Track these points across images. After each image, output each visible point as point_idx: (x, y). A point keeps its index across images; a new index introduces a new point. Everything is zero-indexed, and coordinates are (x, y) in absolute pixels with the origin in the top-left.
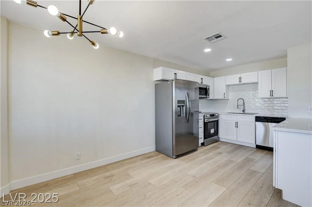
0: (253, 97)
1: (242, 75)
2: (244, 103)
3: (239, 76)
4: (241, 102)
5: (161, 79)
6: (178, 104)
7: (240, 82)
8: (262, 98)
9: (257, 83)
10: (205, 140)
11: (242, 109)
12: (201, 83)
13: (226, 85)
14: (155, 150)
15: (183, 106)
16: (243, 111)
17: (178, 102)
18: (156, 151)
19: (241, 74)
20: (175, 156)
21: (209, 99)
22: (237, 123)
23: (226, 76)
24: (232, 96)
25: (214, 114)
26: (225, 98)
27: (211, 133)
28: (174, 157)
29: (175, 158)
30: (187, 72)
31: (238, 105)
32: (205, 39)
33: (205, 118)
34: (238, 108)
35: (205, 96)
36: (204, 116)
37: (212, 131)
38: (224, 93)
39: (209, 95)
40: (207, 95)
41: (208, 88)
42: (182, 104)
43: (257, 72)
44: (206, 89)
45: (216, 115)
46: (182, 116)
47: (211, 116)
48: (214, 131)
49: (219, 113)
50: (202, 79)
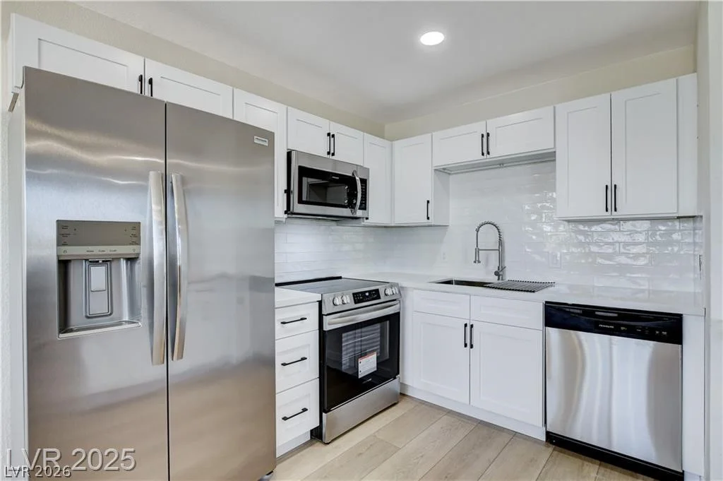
0: (534, 217)
1: (493, 125)
2: (501, 242)
3: (480, 128)
4: (489, 238)
6: (61, 244)
7: (485, 152)
8: (569, 221)
9: (547, 158)
10: (324, 415)
11: (494, 266)
12: (329, 153)
13: (435, 170)
16: (497, 274)
19: (491, 122)
21: (366, 222)
22: (469, 328)
23: (435, 134)
25: (376, 291)
26: (431, 221)
27: (360, 377)
31: (477, 251)
33: (324, 313)
34: (477, 261)
35: (346, 212)
36: (320, 303)
37: (367, 365)
38: (428, 202)
39: (364, 206)
40: (351, 205)
41: (357, 178)
42: (108, 250)
43: (552, 107)
44: (349, 181)
45: (389, 292)
46: (126, 318)
47: (359, 297)
48: (375, 365)
49: (404, 283)
50: (333, 136)
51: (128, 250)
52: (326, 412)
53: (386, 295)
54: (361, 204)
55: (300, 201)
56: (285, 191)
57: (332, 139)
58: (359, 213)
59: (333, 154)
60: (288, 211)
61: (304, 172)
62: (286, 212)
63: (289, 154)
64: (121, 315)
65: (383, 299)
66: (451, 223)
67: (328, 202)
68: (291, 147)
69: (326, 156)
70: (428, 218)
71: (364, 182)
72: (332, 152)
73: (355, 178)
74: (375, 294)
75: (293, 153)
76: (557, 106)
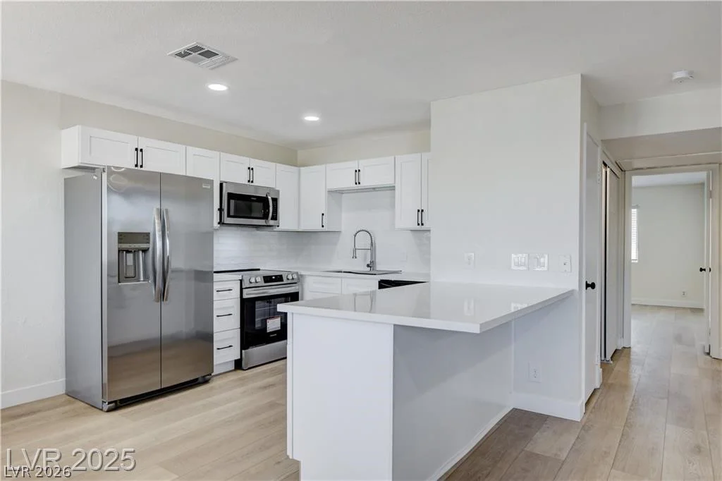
1: (362, 164)
2: (372, 244)
3: (354, 165)
4: (363, 241)
5: (76, 165)
6: (119, 242)
7: (357, 182)
9: (392, 188)
10: (243, 351)
11: (367, 261)
12: (249, 181)
13: (329, 191)
14: (64, 392)
15: (145, 251)
16: (369, 266)
17: (119, 239)
18: (67, 394)
19: (362, 162)
20: (109, 403)
21: (277, 229)
23: (328, 165)
24: (347, 222)
25: (281, 276)
26: (325, 229)
27: (268, 332)
28: (106, 407)
29: (109, 411)
30: (189, 148)
31: (355, 250)
32: (171, 55)
33: (243, 287)
34: (354, 257)
35: (262, 222)
36: (241, 281)
37: (274, 325)
38: (323, 214)
39: (275, 218)
40: (265, 217)
41: (269, 198)
42: (137, 246)
43: (393, 157)
44: (264, 200)
45: (290, 277)
46: (142, 279)
47: (268, 279)
48: (280, 326)
49: (303, 273)
50: (252, 169)
51: (144, 246)
52: (245, 349)
53: (288, 279)
54: (273, 216)
55: (229, 216)
56: (219, 210)
57: (251, 171)
58: (271, 222)
59: (252, 182)
60: (221, 223)
61: (231, 196)
62: (219, 223)
63: (221, 185)
64: (139, 278)
65: (285, 281)
66: (343, 229)
67: (252, 215)
68: (223, 179)
69: (247, 183)
70: (323, 226)
71: (275, 200)
72: (251, 180)
73: (268, 199)
74: (279, 278)
75: (224, 185)
76: (397, 157)
